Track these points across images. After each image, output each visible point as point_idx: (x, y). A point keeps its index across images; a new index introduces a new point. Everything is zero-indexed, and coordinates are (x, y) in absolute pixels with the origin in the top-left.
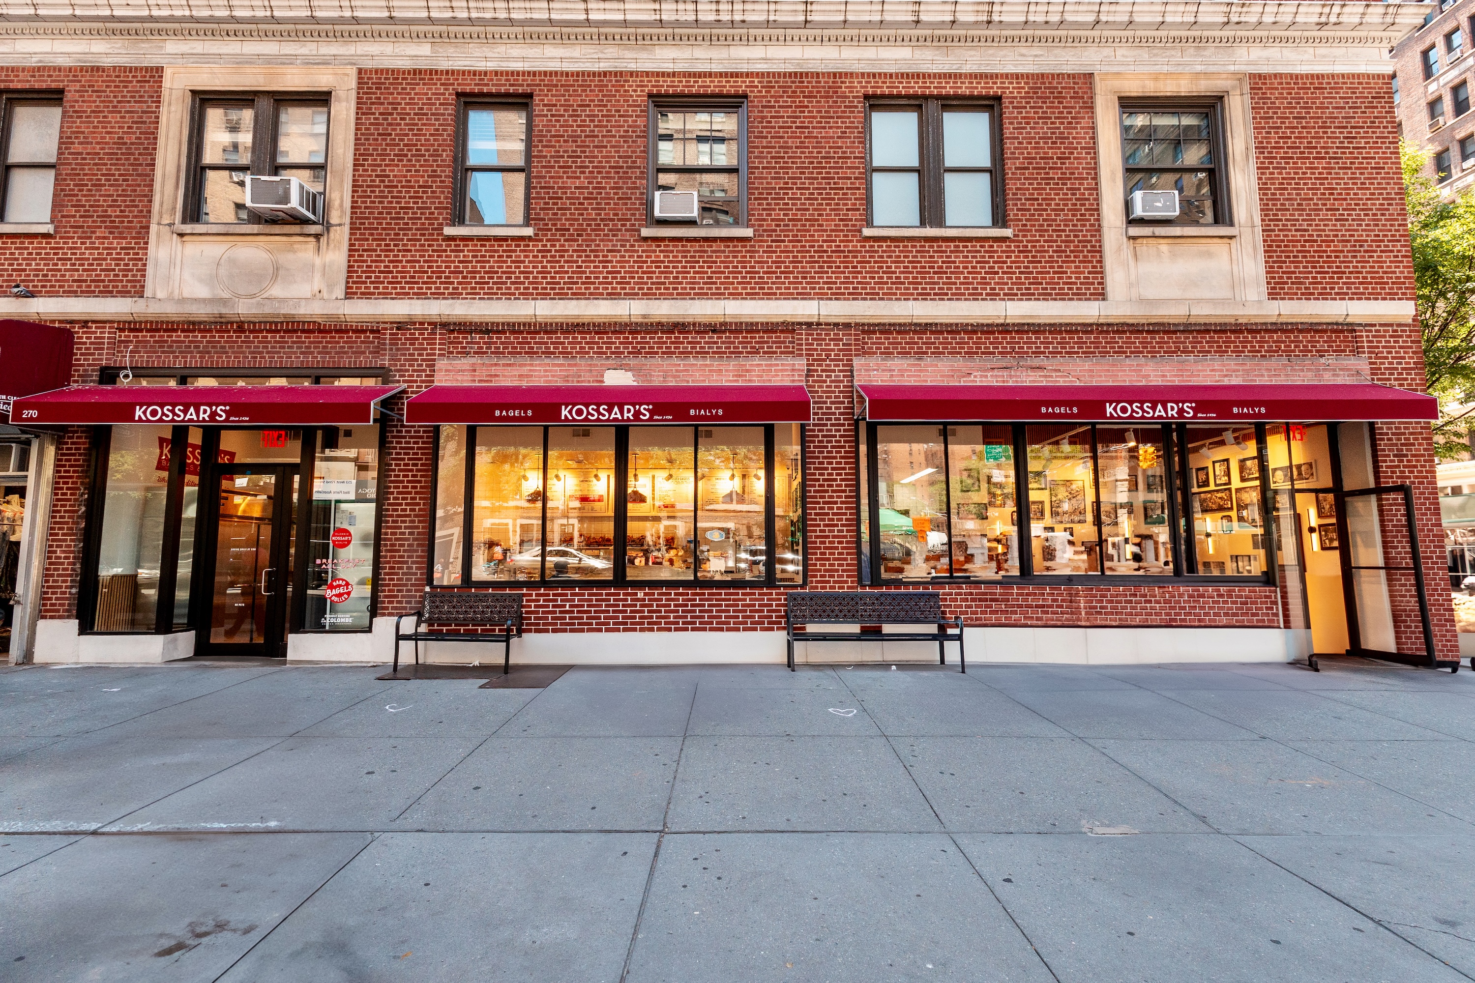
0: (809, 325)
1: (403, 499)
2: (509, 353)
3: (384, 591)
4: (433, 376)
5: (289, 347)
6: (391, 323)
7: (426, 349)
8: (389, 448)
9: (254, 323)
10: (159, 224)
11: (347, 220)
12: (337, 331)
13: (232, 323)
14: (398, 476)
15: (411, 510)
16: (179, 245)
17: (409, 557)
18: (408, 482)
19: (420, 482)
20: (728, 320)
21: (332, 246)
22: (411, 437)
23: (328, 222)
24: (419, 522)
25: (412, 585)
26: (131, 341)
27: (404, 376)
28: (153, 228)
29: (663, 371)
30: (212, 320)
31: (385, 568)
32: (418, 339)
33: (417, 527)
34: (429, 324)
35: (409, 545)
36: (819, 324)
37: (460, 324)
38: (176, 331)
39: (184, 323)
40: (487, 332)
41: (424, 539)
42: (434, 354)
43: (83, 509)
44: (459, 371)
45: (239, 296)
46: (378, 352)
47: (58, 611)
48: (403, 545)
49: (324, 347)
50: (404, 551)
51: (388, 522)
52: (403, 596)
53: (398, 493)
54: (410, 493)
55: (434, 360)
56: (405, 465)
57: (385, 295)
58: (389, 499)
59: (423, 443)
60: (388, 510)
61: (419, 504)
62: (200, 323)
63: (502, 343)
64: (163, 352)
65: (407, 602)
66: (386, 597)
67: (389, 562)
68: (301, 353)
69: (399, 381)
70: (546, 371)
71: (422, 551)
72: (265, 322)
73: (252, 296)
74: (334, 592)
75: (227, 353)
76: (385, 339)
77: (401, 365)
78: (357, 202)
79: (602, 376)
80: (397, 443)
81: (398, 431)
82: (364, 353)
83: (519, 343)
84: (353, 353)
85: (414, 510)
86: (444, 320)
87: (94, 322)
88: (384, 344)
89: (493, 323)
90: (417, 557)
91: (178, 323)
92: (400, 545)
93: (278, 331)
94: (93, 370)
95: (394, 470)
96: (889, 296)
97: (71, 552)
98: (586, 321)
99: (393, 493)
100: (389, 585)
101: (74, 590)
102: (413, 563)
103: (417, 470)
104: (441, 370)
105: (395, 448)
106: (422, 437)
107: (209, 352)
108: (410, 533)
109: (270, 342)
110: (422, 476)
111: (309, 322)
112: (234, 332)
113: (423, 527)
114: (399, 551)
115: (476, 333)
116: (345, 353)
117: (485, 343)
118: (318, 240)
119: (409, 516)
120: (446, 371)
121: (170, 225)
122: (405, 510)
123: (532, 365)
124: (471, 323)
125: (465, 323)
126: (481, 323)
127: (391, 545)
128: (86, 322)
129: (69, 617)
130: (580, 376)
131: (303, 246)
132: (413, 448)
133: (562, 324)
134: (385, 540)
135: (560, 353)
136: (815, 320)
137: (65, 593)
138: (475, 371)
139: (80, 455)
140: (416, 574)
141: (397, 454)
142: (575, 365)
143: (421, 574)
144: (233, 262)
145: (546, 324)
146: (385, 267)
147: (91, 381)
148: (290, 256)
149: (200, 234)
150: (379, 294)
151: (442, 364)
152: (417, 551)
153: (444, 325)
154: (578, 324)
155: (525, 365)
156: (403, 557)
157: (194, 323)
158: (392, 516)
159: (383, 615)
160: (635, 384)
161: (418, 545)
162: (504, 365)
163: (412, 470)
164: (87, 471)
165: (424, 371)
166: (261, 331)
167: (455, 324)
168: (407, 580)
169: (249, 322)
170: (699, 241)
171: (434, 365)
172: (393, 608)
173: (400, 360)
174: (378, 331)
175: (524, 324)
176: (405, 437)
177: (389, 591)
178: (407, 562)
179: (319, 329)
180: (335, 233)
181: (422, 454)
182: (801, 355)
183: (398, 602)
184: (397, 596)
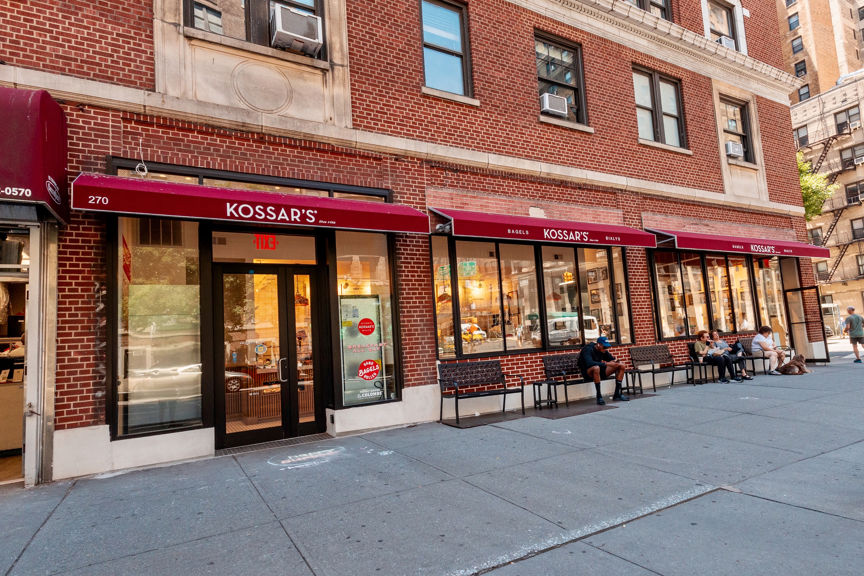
0: (622, 190)
1: (413, 294)
2: (471, 188)
3: (407, 367)
4: (424, 200)
5: (307, 163)
6: (390, 154)
7: (417, 179)
8: (399, 254)
9: (275, 137)
10: (163, 21)
11: (346, 62)
12: (347, 155)
13: (253, 133)
14: (408, 276)
15: (420, 302)
16: (187, 47)
17: (422, 339)
18: (415, 280)
19: (423, 281)
20: (587, 182)
21: (337, 82)
22: (414, 246)
23: (331, 61)
24: (427, 311)
25: (427, 360)
26: (141, 134)
27: (403, 198)
28: (157, 24)
29: (559, 211)
30: (234, 127)
31: (406, 349)
32: (411, 170)
33: (425, 316)
34: (418, 159)
35: (421, 330)
36: (625, 191)
37: (439, 162)
38: (192, 131)
39: (201, 125)
40: (456, 171)
41: (431, 325)
42: (424, 183)
43: (102, 306)
44: (443, 198)
45: (256, 109)
46: (381, 176)
47: (81, 418)
48: (417, 330)
49: (337, 167)
50: (418, 334)
51: (404, 312)
52: (421, 370)
53: (409, 289)
54: (417, 289)
55: (424, 188)
56: (412, 267)
57: (383, 131)
58: (403, 294)
59: (423, 251)
60: (403, 303)
61: (424, 298)
62: (220, 128)
63: (466, 181)
64: (180, 150)
65: (424, 374)
66: (409, 371)
67: (408, 344)
68: (319, 169)
69: (400, 201)
70: (496, 204)
71: (431, 334)
72: (285, 138)
73: (271, 112)
74: (365, 371)
75: (248, 160)
76: (387, 166)
77: (401, 189)
78: (353, 50)
79: (528, 211)
80: (404, 250)
81: (404, 241)
82: (370, 175)
83: (477, 182)
84: (361, 174)
85: (422, 302)
86: (428, 158)
87: (91, 106)
88: (387, 170)
89: (460, 165)
90: (428, 338)
91: (196, 124)
92: (415, 330)
93: (295, 147)
94: (96, 158)
95: (404, 271)
96: (651, 179)
97: (89, 353)
98: (516, 172)
99: (405, 289)
100: (410, 362)
101: (99, 394)
102: (425, 343)
103: (421, 272)
104: (430, 196)
105: (403, 254)
106: (421, 246)
107: (230, 157)
108: (421, 321)
109: (289, 156)
110: (424, 276)
111: (324, 144)
112: (254, 141)
113: (429, 316)
114: (414, 335)
115: (449, 171)
116: (356, 174)
117: (455, 179)
118: (324, 75)
119: (418, 307)
120: (434, 197)
121: (177, 25)
122: (415, 302)
123: (487, 199)
124: (446, 163)
125: (442, 163)
126: (453, 164)
127: (409, 330)
128: (84, 105)
129: (95, 423)
130: (516, 210)
131: (312, 77)
132: (416, 255)
133: (502, 172)
134: (404, 326)
135: (501, 192)
136: (624, 188)
137: (88, 398)
138: (452, 199)
139: (90, 248)
140: (428, 352)
141: (405, 258)
142: (513, 202)
143: (432, 351)
144: (247, 77)
145: (493, 170)
146: (381, 108)
147: (95, 170)
148: (301, 83)
149: (211, 42)
150: (378, 129)
151: (430, 191)
152: (427, 334)
153: (428, 161)
154: (511, 174)
155: (483, 198)
156: (418, 339)
157: (213, 127)
158: (406, 307)
159: (409, 386)
160: (546, 218)
161: (427, 329)
162: (471, 197)
163: (417, 272)
164: (102, 266)
165: (418, 195)
166: (280, 144)
167: (435, 162)
168: (423, 356)
169: (269, 135)
170: (567, 130)
171: (424, 192)
172: (415, 380)
173: (399, 185)
174: (380, 159)
175: (480, 169)
176: (409, 246)
177: (411, 366)
178: (421, 343)
179: (333, 150)
180: (338, 71)
181: (423, 259)
182: (620, 208)
183: (418, 375)
184: (417, 370)
